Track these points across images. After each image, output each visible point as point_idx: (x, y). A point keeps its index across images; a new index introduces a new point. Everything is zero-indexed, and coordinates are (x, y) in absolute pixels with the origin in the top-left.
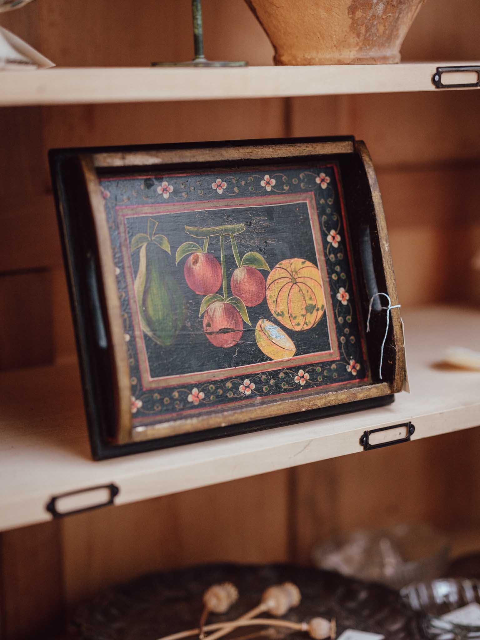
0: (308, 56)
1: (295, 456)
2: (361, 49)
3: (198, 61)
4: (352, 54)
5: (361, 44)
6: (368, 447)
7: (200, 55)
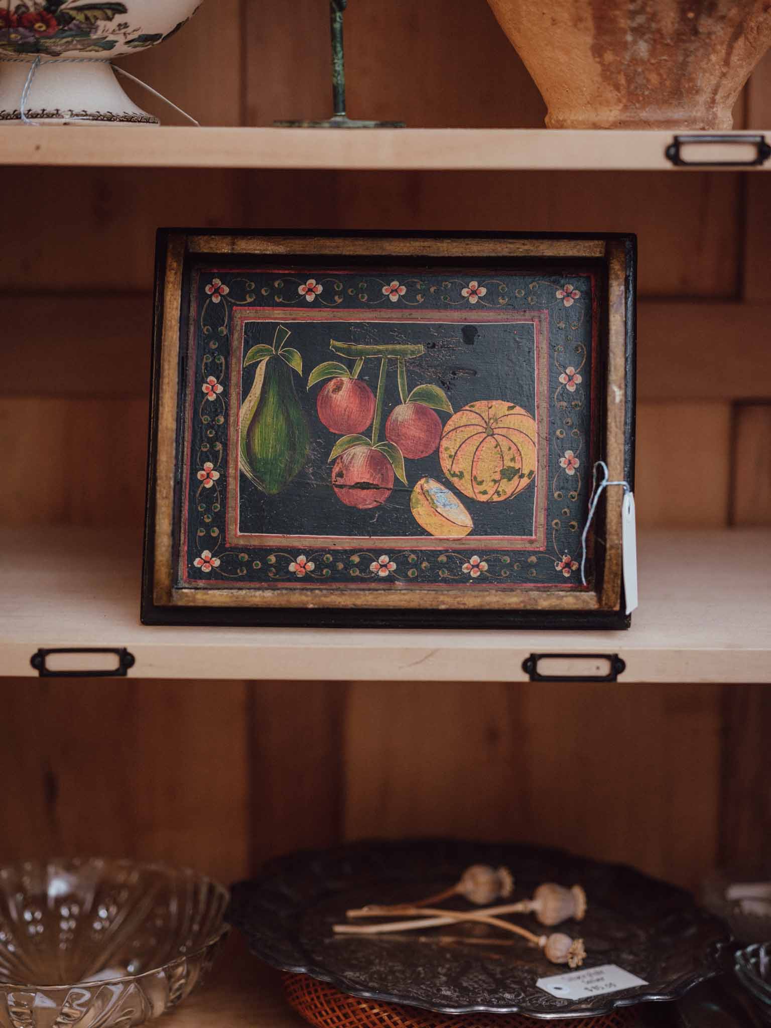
1: (408, 666)
2: (626, 107)
3: (334, 120)
4: (613, 114)
5: (624, 101)
6: (536, 677)
7: (339, 112)
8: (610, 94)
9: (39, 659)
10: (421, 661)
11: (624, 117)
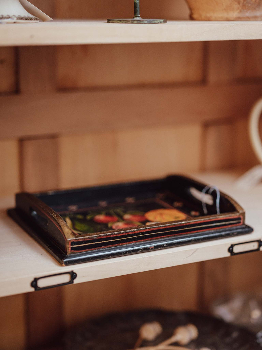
0: (208, 15)
1: (186, 258)
2: (241, 11)
3: (135, 19)
4: (235, 14)
5: (240, 8)
6: (233, 253)
7: (137, 15)
8: (236, 6)
9: (34, 283)
10: (191, 255)
11: (239, 15)
